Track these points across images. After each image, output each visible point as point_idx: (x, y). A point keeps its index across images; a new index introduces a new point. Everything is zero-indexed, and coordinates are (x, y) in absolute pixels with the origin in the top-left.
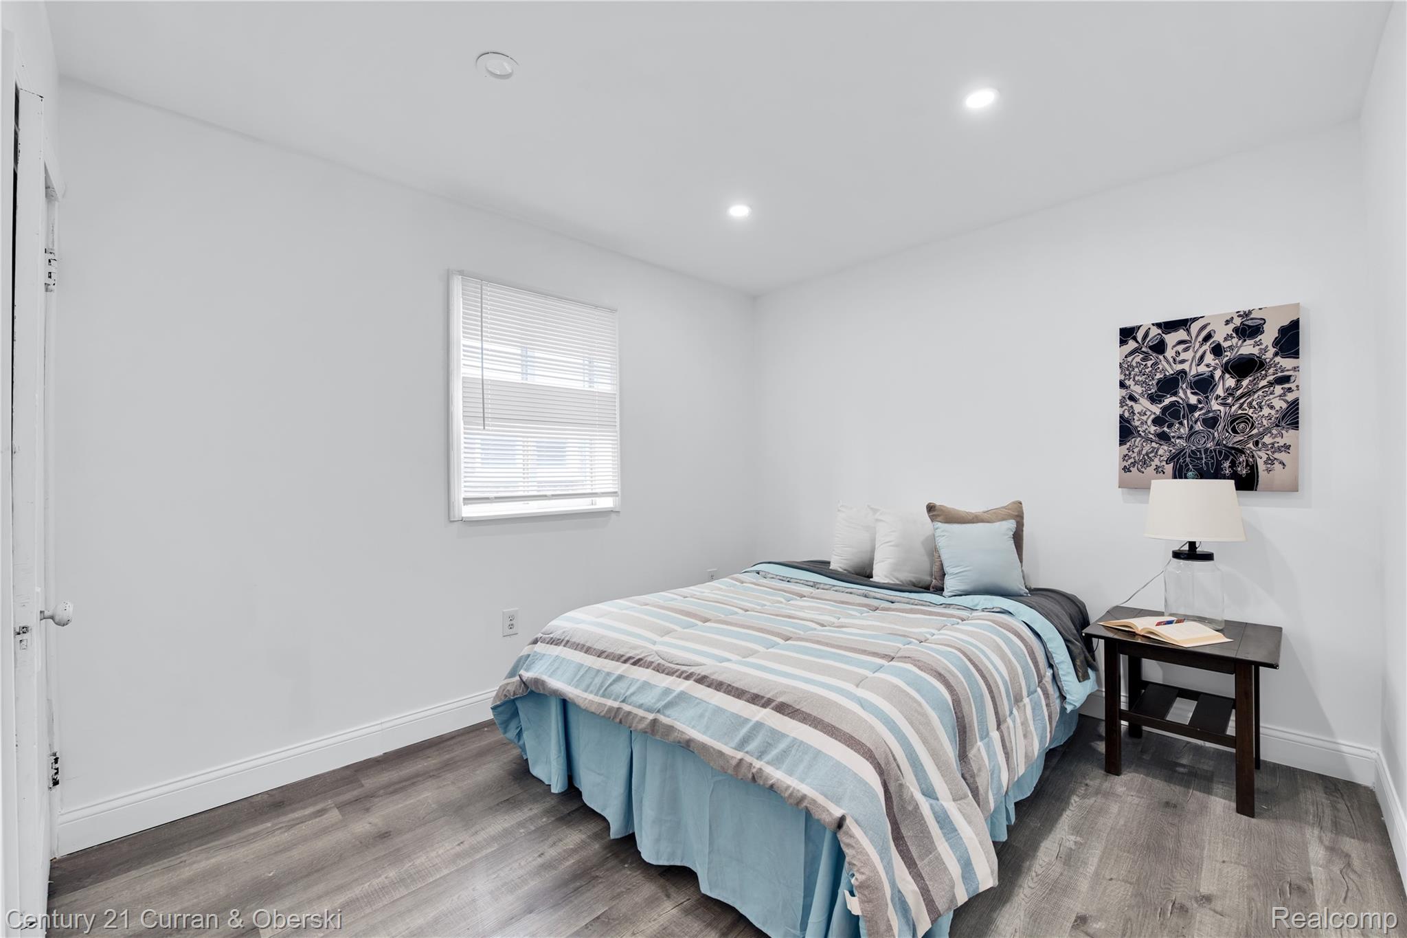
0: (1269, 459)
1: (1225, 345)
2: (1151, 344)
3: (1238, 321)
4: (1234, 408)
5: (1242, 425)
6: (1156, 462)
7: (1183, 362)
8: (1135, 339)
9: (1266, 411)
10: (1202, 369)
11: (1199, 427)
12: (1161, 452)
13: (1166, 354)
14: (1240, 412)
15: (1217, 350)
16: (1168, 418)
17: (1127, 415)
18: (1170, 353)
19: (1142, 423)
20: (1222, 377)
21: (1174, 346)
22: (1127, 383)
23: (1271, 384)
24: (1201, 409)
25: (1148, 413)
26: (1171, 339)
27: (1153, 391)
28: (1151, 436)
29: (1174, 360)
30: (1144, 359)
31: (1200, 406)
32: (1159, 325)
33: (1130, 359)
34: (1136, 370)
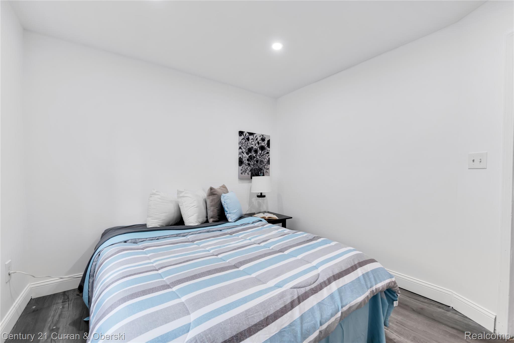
0: (266, 171)
1: (260, 142)
2: (247, 138)
3: (261, 137)
4: (261, 158)
5: (262, 163)
6: (247, 172)
7: (252, 144)
8: (243, 135)
9: (266, 160)
10: (256, 147)
11: (255, 162)
12: (248, 169)
13: (249, 141)
14: (262, 159)
15: (258, 143)
16: (250, 159)
17: (242, 157)
18: (250, 141)
19: (245, 160)
20: (259, 150)
21: (251, 140)
22: (242, 148)
23: (266, 154)
24: (256, 158)
25: (246, 157)
26: (251, 137)
27: (247, 151)
28: (247, 164)
29: (251, 143)
30: (245, 142)
31: (255, 157)
32: (248, 133)
33: (242, 141)
34: (244, 144)
